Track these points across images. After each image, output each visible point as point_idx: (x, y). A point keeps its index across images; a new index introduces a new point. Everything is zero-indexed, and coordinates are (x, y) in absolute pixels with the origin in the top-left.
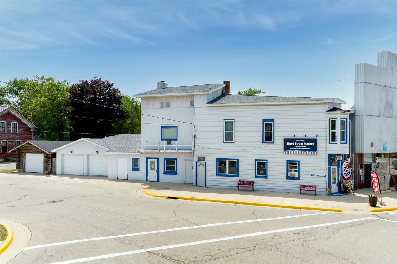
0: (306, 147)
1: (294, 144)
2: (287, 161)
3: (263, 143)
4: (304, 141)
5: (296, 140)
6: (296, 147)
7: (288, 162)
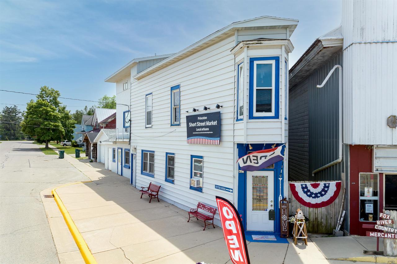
0: (208, 129)
1: (197, 124)
2: (192, 156)
3: (172, 125)
4: (206, 118)
5: (199, 118)
6: (198, 130)
7: (193, 159)
